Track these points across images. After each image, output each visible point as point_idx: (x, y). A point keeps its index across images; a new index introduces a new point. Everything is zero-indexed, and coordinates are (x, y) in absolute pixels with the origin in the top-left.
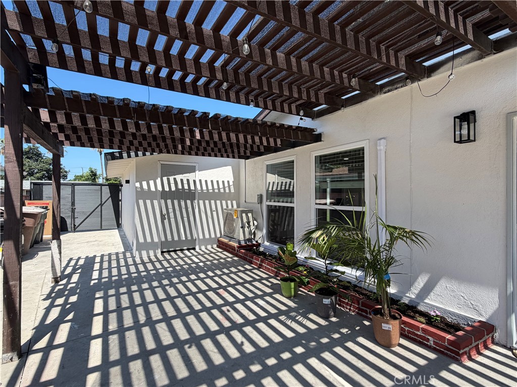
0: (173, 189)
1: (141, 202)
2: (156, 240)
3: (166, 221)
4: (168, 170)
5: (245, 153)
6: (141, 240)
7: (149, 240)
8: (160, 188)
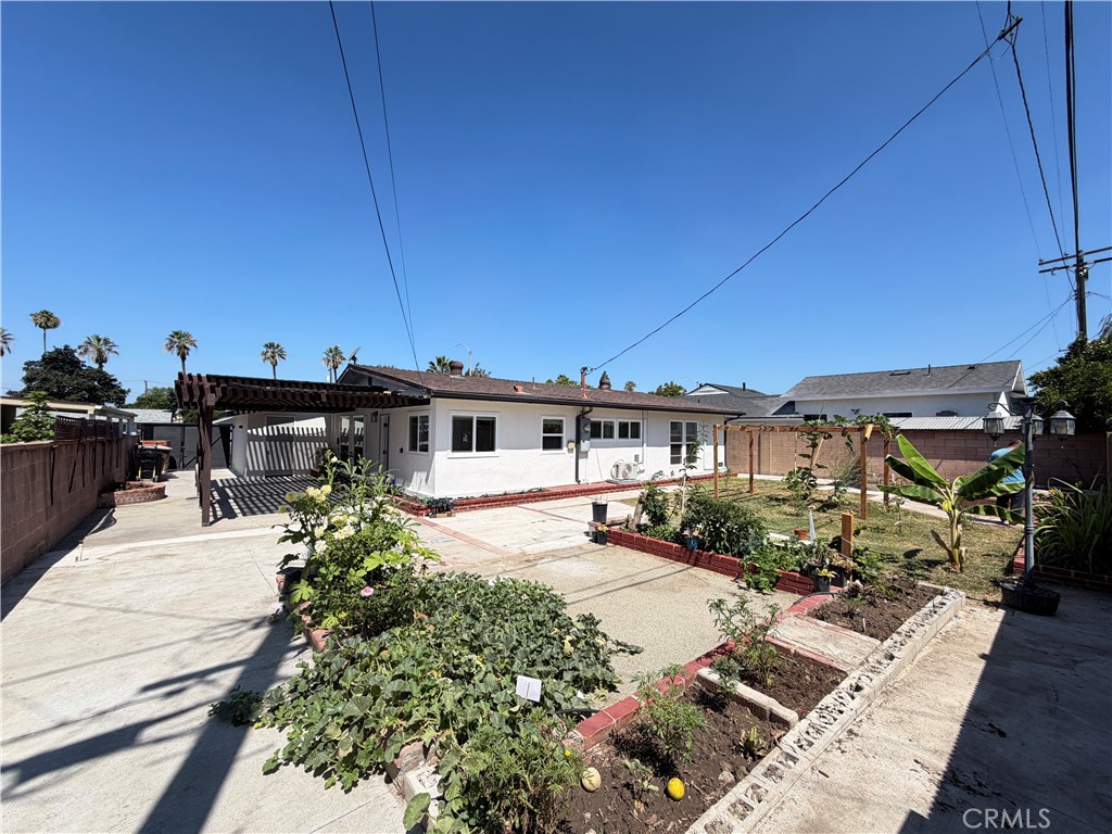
0: (276, 434)
1: (251, 443)
2: (262, 469)
3: (270, 456)
4: (271, 422)
5: (344, 404)
6: (251, 469)
7: (256, 469)
8: (266, 433)
